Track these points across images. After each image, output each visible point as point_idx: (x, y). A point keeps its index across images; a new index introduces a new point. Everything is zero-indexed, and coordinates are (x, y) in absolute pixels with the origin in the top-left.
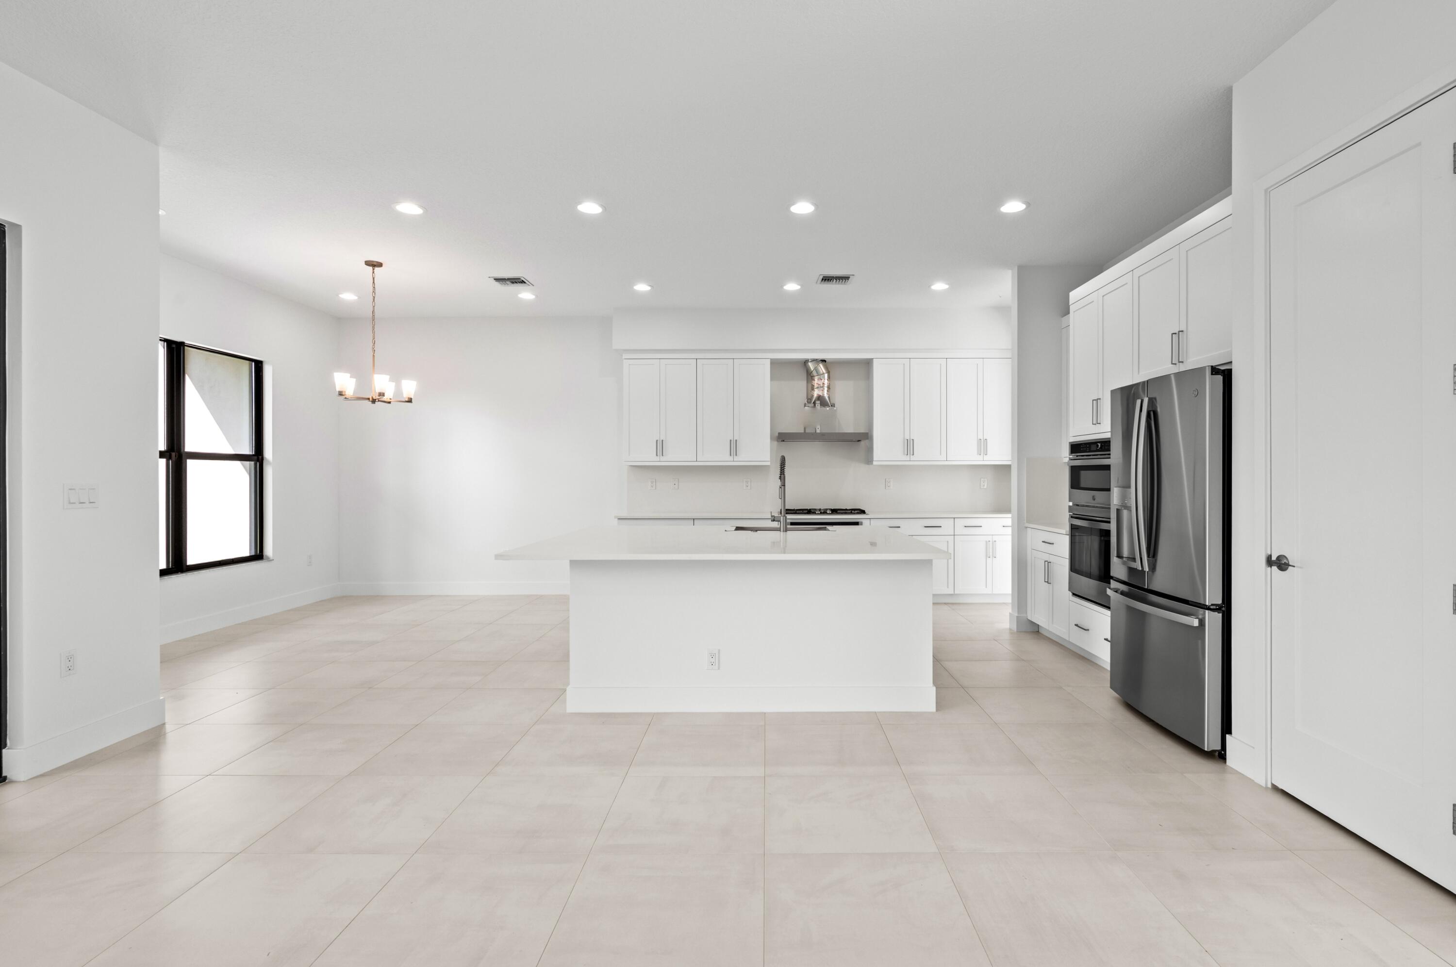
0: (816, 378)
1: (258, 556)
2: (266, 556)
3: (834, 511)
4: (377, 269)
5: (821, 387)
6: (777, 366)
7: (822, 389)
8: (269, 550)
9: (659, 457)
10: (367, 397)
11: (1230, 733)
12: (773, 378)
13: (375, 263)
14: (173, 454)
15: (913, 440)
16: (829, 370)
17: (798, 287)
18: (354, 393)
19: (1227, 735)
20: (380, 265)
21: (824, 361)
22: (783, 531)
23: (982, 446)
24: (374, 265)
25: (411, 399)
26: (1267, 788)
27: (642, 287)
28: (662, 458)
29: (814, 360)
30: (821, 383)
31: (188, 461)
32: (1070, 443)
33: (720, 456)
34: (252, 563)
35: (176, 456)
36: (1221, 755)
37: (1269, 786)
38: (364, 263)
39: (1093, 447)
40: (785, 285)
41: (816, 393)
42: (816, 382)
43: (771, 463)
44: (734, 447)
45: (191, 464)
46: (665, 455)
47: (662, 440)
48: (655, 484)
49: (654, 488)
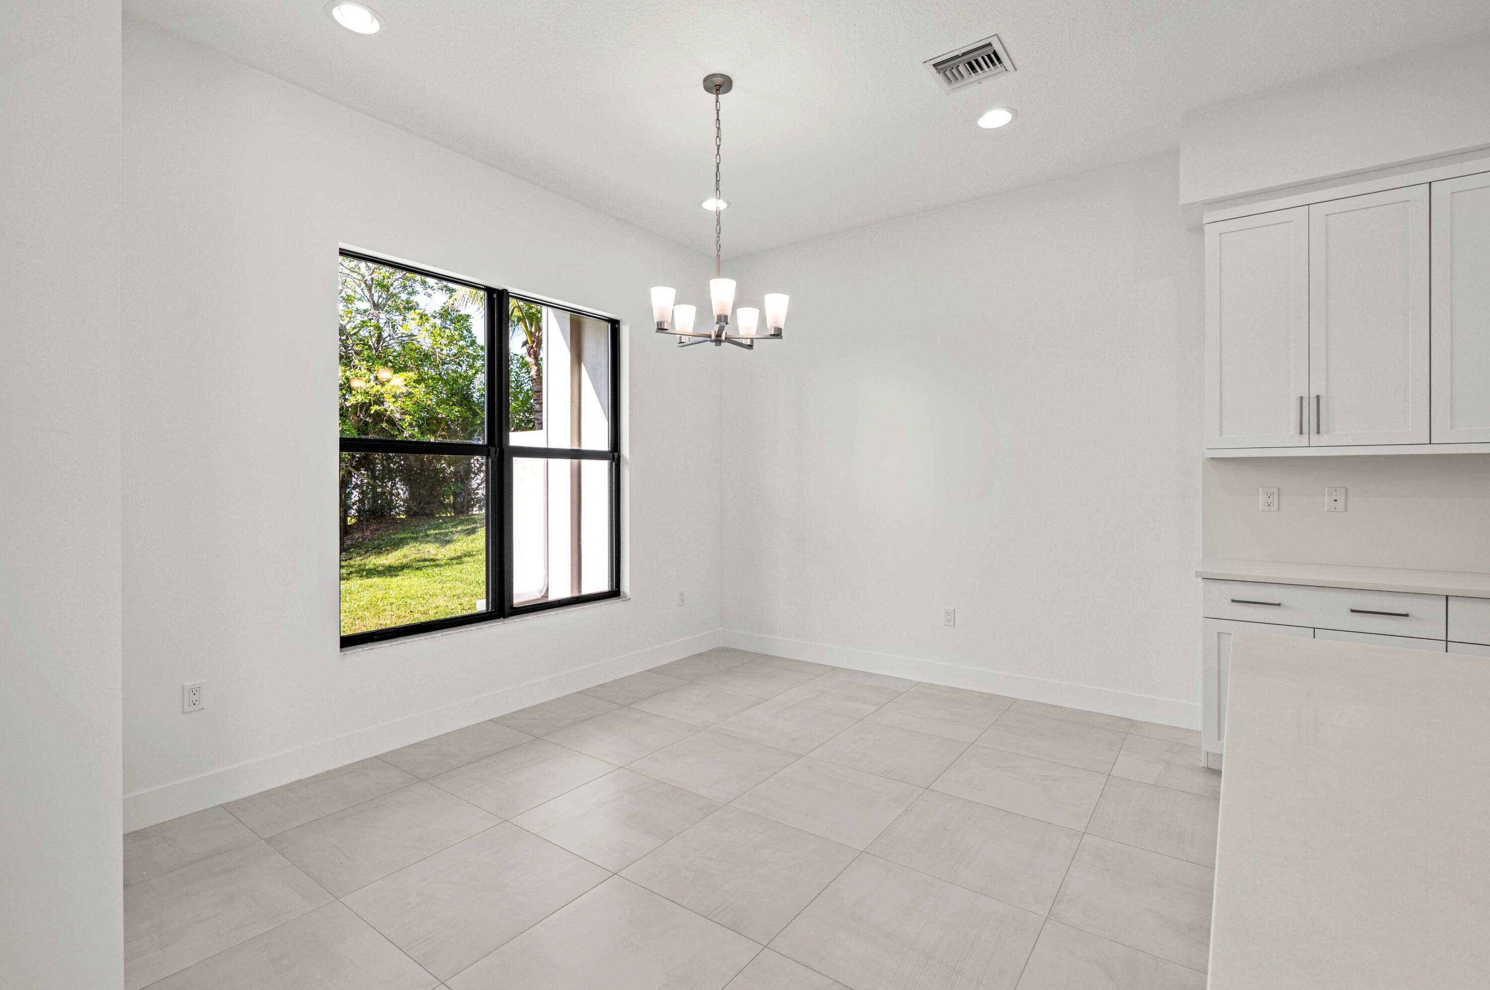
1: (615, 593)
2: (624, 593)
8: (626, 586)
9: (1307, 437)
10: (708, 333)
13: (719, 81)
14: (492, 450)
18: (693, 331)
28: (1315, 439)
31: (515, 459)
34: (613, 601)
35: (496, 453)
45: (519, 464)
46: (1318, 432)
47: (1318, 397)
48: (1276, 497)
49: (1275, 507)
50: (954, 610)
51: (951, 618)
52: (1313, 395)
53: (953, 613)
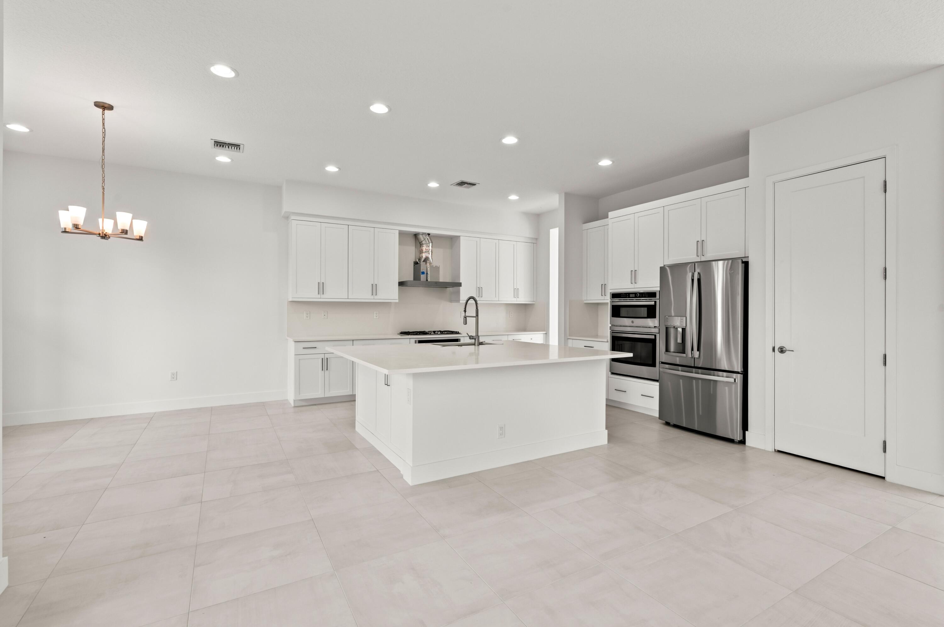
0: (424, 245)
3: (442, 332)
4: (106, 112)
5: (427, 251)
6: (402, 234)
7: (428, 253)
9: (320, 295)
11: (747, 430)
12: (400, 243)
13: (106, 106)
15: (482, 288)
16: (432, 241)
17: (438, 185)
19: (746, 432)
20: (111, 108)
21: (429, 234)
22: (477, 346)
23: (516, 292)
24: (105, 107)
25: (142, 237)
26: (772, 452)
27: (332, 169)
28: (322, 296)
29: (423, 234)
30: (428, 248)
32: (610, 293)
33: (365, 296)
36: (743, 442)
37: (773, 450)
38: (93, 104)
39: (631, 295)
40: (429, 183)
41: (424, 256)
42: (424, 248)
43: (399, 301)
44: (374, 289)
46: (323, 294)
47: (323, 283)
48: (309, 315)
49: (308, 318)
50: (177, 372)
51: (175, 376)
52: (322, 282)
53: (176, 374)
